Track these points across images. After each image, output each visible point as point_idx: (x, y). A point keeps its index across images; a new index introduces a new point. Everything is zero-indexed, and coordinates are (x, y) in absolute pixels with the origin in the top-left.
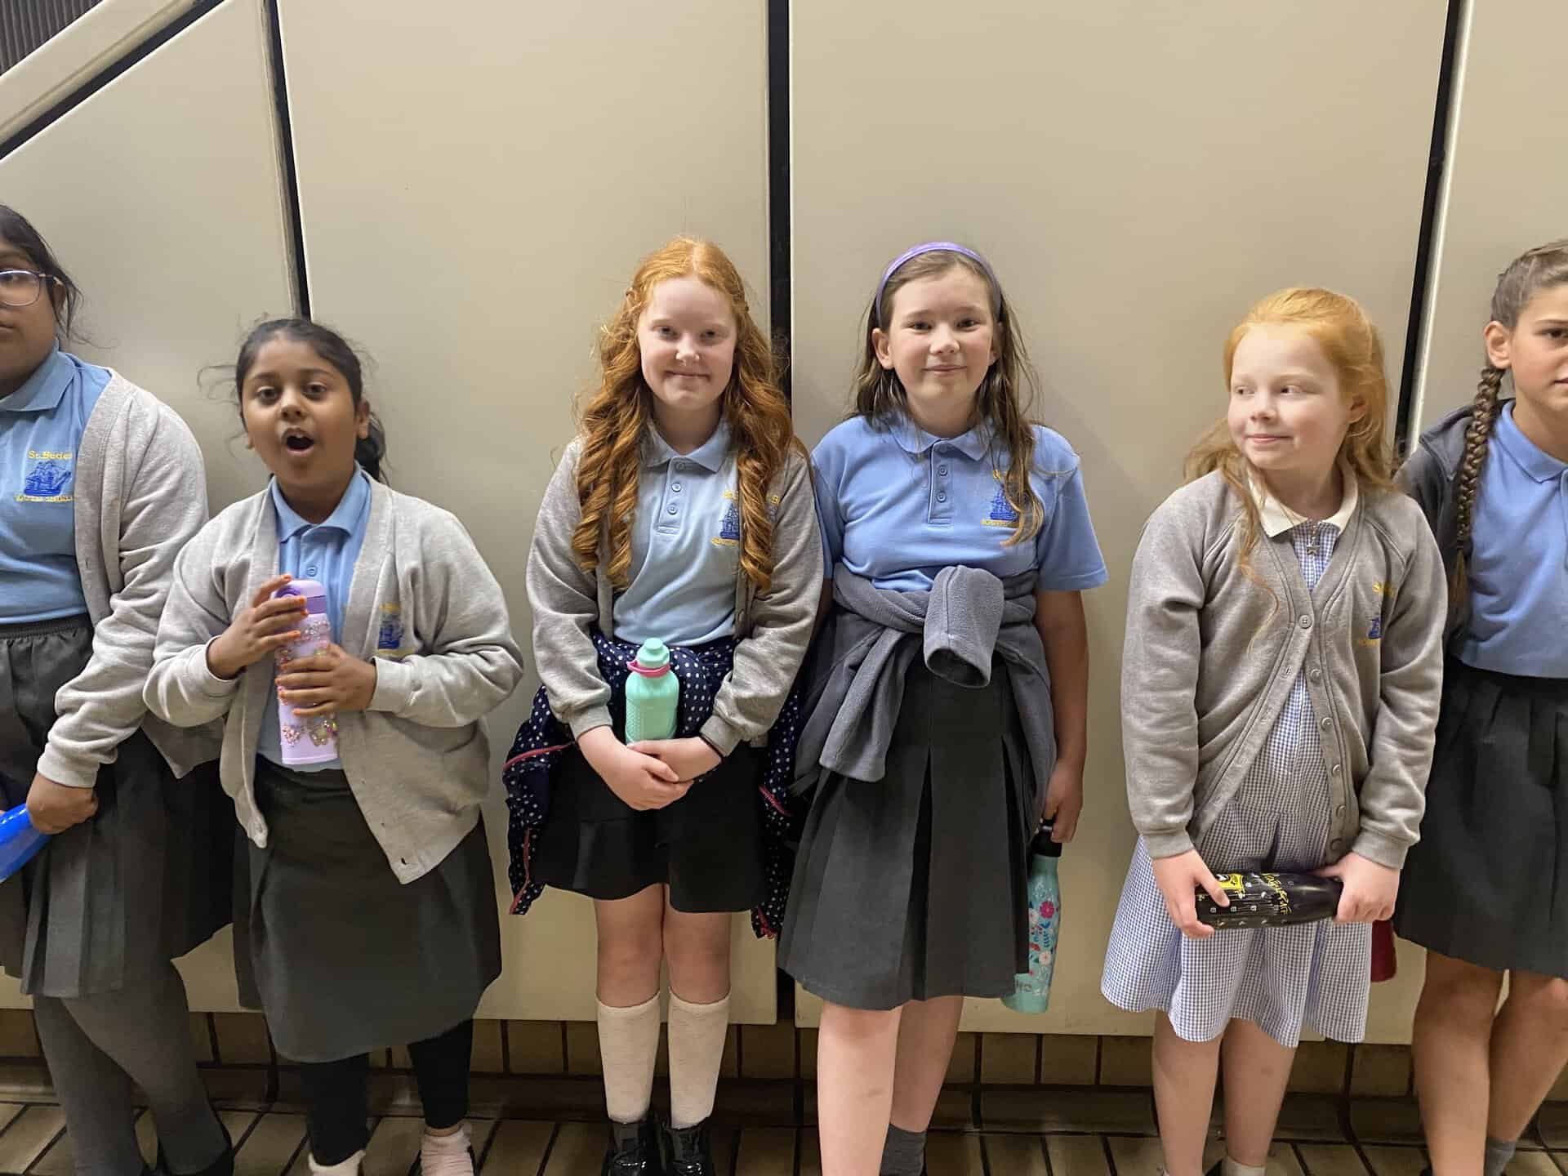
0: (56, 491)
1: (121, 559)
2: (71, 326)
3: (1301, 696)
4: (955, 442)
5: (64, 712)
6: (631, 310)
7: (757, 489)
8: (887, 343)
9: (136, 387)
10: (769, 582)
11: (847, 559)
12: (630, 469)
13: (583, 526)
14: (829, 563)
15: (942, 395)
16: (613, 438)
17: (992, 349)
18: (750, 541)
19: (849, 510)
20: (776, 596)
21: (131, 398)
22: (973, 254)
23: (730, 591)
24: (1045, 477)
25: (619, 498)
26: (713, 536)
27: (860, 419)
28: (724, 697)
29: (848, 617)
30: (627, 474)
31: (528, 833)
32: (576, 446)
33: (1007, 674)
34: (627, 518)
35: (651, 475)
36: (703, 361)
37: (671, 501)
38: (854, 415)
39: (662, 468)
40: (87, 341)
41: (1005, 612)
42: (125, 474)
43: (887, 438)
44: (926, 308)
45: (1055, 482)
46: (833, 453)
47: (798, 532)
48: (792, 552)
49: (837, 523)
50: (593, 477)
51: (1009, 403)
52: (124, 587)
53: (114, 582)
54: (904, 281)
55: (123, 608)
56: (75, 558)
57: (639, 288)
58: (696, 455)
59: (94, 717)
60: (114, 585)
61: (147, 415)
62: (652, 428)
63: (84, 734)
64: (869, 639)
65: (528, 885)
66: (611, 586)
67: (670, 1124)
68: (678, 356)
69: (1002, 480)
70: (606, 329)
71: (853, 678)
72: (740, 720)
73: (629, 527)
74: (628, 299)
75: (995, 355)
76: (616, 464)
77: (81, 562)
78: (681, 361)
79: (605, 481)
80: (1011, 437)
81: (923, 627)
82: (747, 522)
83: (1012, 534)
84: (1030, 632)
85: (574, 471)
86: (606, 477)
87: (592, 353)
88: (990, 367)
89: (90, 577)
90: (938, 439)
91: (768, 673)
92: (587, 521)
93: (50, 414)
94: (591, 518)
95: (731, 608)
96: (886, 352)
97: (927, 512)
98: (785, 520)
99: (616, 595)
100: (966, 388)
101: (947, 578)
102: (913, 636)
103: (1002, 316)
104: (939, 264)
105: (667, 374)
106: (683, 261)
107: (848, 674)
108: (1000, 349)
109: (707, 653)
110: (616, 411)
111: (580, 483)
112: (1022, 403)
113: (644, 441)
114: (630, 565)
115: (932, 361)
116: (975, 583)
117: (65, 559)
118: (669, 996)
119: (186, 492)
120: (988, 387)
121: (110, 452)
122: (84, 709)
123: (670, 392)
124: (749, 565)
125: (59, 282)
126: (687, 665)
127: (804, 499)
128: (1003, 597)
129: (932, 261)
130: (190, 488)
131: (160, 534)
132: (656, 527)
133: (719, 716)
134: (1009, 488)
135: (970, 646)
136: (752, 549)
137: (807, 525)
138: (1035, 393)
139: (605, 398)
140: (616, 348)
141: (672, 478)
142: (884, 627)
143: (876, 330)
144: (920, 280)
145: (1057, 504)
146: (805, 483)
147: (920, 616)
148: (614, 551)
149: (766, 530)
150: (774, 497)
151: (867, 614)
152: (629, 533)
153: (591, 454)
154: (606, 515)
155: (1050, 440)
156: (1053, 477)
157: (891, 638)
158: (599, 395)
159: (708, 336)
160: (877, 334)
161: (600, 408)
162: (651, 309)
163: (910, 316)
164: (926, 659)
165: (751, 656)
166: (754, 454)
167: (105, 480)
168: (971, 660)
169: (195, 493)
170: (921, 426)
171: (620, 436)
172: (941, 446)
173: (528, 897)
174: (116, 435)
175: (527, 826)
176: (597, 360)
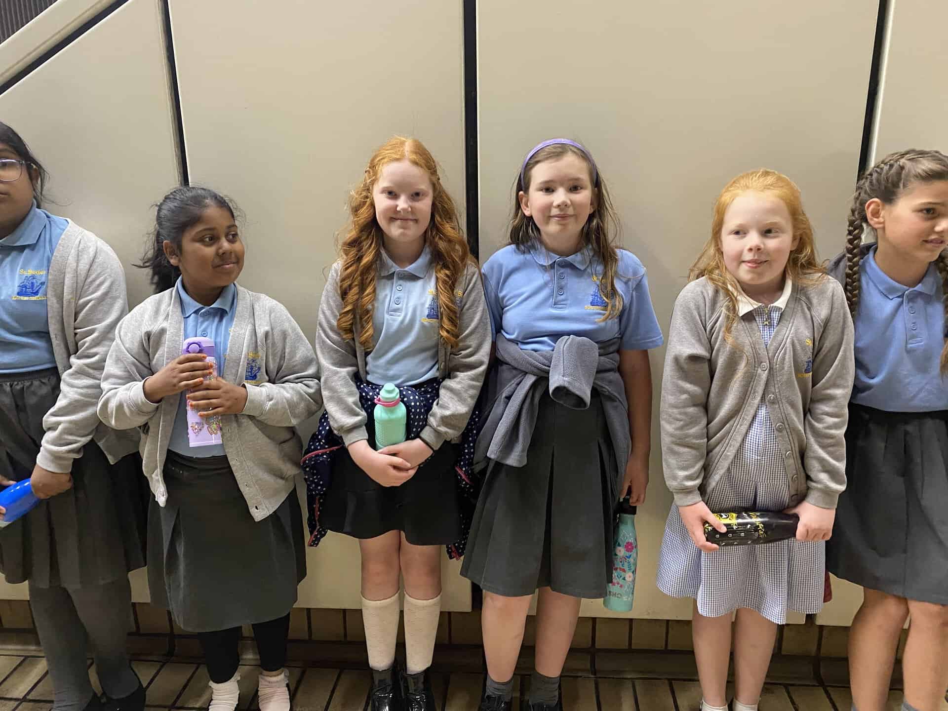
0: (36, 293)
1: (76, 334)
2: (43, 193)
3: (763, 412)
4: (569, 259)
5: (49, 429)
6: (368, 181)
7: (448, 287)
8: (528, 201)
9: (83, 230)
10: (457, 345)
11: (505, 331)
12: (370, 277)
13: (343, 313)
14: (494, 332)
15: (561, 231)
16: (360, 259)
17: (591, 204)
18: (445, 319)
19: (504, 301)
20: (464, 352)
21: (80, 237)
22: (580, 146)
23: (434, 350)
24: (625, 280)
25: (366, 293)
26: (422, 318)
27: (513, 246)
28: (434, 415)
29: (505, 367)
30: (369, 279)
31: (318, 497)
32: (338, 265)
33: (601, 402)
34: (370, 307)
35: (384, 281)
36: (413, 211)
37: (396, 297)
38: (510, 244)
39: (390, 277)
40: (53, 202)
41: (599, 363)
42: (77, 283)
43: (528, 257)
44: (550, 179)
45: (630, 283)
46: (496, 266)
47: (475, 313)
48: (473, 325)
49: (497, 309)
50: (349, 283)
51: (602, 237)
52: (78, 351)
53: (72, 348)
54: (537, 162)
55: (79, 365)
56: (48, 333)
57: (373, 167)
58: (410, 268)
59: (68, 431)
60: (72, 349)
61: (90, 247)
62: (383, 252)
63: (62, 442)
64: (516, 381)
65: (319, 529)
66: (363, 348)
67: (406, 672)
68: (398, 209)
69: (598, 282)
70: (354, 192)
71: (508, 404)
72: (443, 429)
73: (371, 312)
74: (366, 174)
75: (593, 208)
76: (362, 274)
77: (52, 336)
78: (400, 212)
79: (356, 285)
80: (604, 257)
81: (548, 373)
82: (442, 309)
83: (604, 314)
84: (615, 376)
85: (337, 280)
86: (356, 283)
87: (345, 208)
88: (590, 215)
89: (58, 345)
90: (558, 257)
91: (461, 400)
92: (346, 310)
93: (32, 247)
94: (349, 308)
95: (436, 360)
96: (527, 206)
97: (551, 301)
98: (467, 306)
99: (367, 354)
100: (575, 227)
101: (563, 343)
102: (543, 378)
103: (597, 183)
104: (559, 152)
105: (392, 220)
106: (399, 151)
107: (505, 402)
108: (596, 205)
109: (423, 389)
110: (361, 242)
111: (341, 287)
112: (610, 236)
113: (379, 259)
114: (372, 335)
115: (555, 211)
116: (580, 345)
117: (43, 335)
118: (404, 595)
119: (114, 293)
120: (589, 228)
121: (68, 270)
122: (60, 427)
123: (394, 231)
124: (444, 334)
125: (34, 167)
126: (411, 398)
127: (478, 293)
128: (598, 354)
129: (554, 150)
130: (116, 291)
131: (98, 319)
132: (388, 312)
133: (430, 426)
134: (602, 287)
135: (577, 384)
136: (447, 324)
137: (481, 308)
138: (618, 229)
139: (354, 235)
140: (360, 205)
141: (396, 282)
142: (526, 373)
143: (521, 193)
144: (546, 162)
145: (632, 297)
146: (477, 283)
147: (547, 366)
148: (363, 327)
149: (455, 313)
150: (459, 292)
151: (516, 366)
152: (371, 316)
153: (347, 269)
154: (357, 306)
155: (627, 258)
156: (629, 280)
157: (530, 380)
158: (351, 234)
159: (416, 196)
160: (521, 195)
161: (352, 240)
162: (381, 180)
163: (541, 183)
164: (551, 392)
165: (451, 390)
166: (445, 266)
167: (65, 287)
168: (577, 393)
169: (120, 293)
170: (549, 250)
171: (365, 257)
172: (561, 262)
173: (319, 536)
174: (71, 260)
175: (317, 495)
176: (349, 211)
